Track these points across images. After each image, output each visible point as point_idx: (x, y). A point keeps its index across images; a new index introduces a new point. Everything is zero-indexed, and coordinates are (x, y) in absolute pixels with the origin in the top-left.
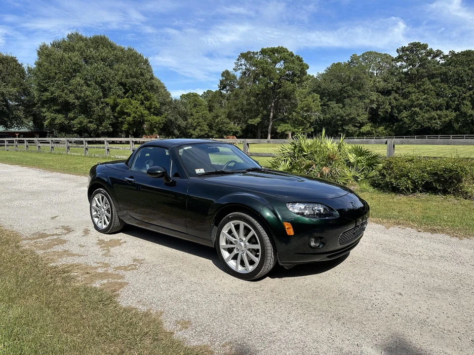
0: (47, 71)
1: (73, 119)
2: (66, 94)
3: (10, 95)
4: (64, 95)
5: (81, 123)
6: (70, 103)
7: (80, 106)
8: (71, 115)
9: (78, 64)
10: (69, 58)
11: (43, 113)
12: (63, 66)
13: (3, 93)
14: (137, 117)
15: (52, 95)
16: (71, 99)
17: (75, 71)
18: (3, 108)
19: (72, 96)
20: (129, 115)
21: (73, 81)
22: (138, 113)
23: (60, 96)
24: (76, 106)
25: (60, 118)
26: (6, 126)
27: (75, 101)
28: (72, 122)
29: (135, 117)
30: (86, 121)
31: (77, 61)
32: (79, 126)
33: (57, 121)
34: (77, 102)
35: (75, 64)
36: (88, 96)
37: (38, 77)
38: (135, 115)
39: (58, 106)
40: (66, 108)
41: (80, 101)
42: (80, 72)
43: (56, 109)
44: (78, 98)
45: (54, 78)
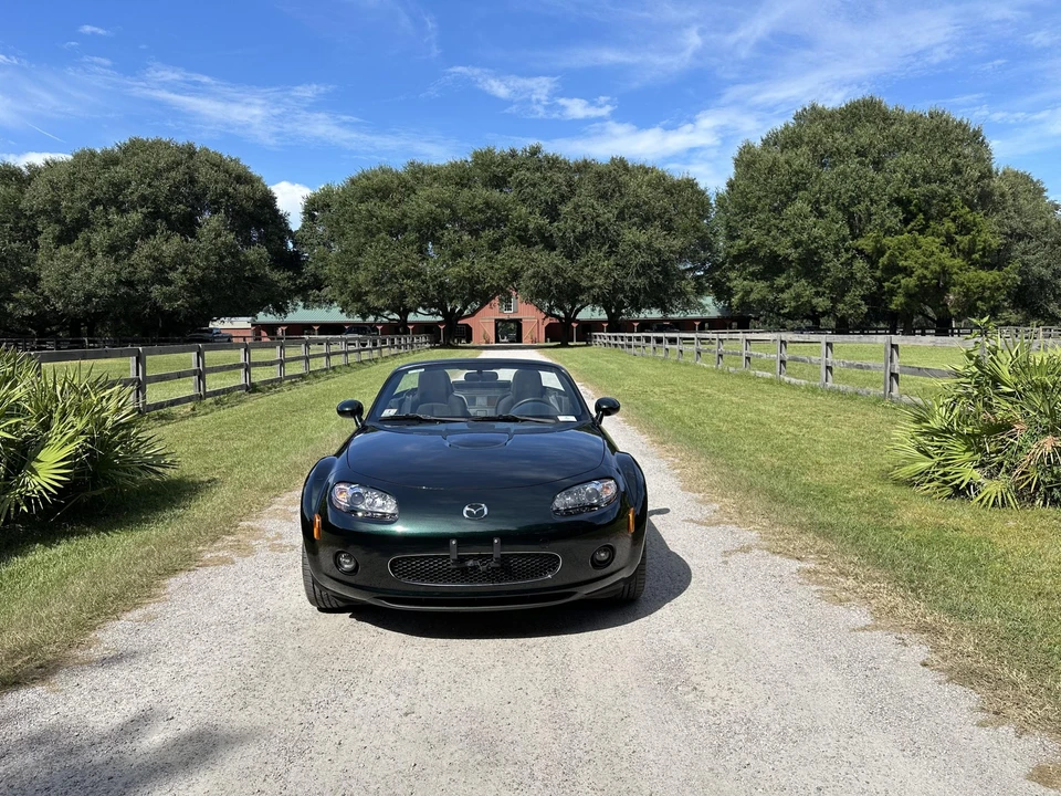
0: (742, 197)
1: (782, 291)
2: (774, 239)
3: (672, 252)
4: (770, 242)
5: (798, 297)
6: (779, 256)
7: (801, 261)
8: (781, 281)
9: (802, 172)
10: (787, 162)
11: (729, 280)
12: (773, 182)
13: (660, 250)
14: (929, 276)
15: (747, 243)
16: (784, 248)
17: (797, 188)
18: (657, 278)
19: (787, 241)
20: (908, 272)
21: (789, 211)
22: (932, 267)
23: (762, 245)
24: (792, 261)
25: (759, 289)
26: (664, 310)
27: (789, 251)
28: (780, 295)
29: (925, 277)
30: (810, 291)
31: (802, 166)
32: (793, 304)
33: (753, 296)
34: (794, 254)
35: (797, 173)
36: (816, 238)
37: (726, 211)
38: (925, 272)
39: (758, 264)
40: (773, 266)
41: (800, 250)
42: (806, 189)
43: (753, 272)
44: (796, 245)
45: (755, 208)
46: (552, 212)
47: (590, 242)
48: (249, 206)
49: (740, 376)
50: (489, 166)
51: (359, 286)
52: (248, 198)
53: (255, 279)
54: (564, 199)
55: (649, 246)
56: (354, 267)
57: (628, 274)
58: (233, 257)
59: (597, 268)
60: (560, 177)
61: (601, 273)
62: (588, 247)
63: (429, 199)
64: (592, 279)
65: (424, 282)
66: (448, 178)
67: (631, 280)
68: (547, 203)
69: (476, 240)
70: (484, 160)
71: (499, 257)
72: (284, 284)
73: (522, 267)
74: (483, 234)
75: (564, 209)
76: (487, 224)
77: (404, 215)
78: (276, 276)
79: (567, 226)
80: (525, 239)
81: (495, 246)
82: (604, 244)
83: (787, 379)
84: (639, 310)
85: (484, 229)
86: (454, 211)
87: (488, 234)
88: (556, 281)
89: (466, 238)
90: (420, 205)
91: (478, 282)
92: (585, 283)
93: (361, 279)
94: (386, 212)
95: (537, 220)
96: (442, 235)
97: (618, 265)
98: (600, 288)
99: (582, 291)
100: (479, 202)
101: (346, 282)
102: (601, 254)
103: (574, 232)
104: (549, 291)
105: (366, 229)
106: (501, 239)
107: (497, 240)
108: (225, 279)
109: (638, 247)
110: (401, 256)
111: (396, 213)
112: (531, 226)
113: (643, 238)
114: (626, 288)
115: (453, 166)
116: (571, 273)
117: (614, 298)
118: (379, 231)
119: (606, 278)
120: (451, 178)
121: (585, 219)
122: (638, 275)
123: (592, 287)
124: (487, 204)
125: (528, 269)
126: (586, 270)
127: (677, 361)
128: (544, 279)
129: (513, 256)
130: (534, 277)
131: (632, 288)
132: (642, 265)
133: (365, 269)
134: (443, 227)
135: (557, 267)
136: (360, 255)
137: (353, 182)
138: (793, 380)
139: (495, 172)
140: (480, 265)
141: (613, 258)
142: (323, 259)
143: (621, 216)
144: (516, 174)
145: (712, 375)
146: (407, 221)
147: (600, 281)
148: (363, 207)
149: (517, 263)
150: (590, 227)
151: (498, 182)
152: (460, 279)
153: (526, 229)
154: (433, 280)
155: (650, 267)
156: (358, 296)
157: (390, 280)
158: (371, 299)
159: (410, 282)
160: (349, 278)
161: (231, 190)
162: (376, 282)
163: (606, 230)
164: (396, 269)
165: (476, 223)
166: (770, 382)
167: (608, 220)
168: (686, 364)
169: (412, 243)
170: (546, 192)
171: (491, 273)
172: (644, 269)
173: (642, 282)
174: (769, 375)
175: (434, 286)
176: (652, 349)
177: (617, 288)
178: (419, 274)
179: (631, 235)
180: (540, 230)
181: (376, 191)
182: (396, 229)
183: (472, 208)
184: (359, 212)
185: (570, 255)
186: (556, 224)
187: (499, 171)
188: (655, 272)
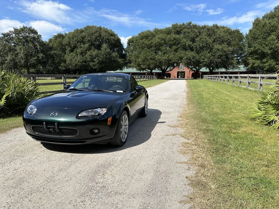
0: (254, 35)
1: (265, 63)
2: (263, 47)
3: (229, 51)
4: (262, 48)
5: (270, 65)
6: (265, 52)
7: (272, 54)
8: (265, 60)
9: (274, 26)
10: (269, 23)
11: (248, 60)
12: (264, 30)
13: (225, 51)
15: (254, 49)
17: (272, 31)
19: (267, 48)
21: (269, 38)
23: (259, 49)
24: (269, 54)
25: (258, 63)
27: (268, 51)
28: (264, 64)
30: (274, 63)
31: (274, 24)
32: (268, 67)
33: (256, 65)
34: (269, 52)
35: (272, 26)
36: (277, 47)
37: (248, 39)
39: (258, 55)
40: (263, 55)
41: (271, 51)
42: (275, 32)
43: (256, 57)
44: (270, 49)
45: (257, 38)
46: (193, 41)
47: (204, 49)
48: (113, 42)
49: (237, 87)
50: (176, 28)
51: (139, 62)
52: (113, 40)
53: (114, 61)
54: (197, 36)
55: (222, 49)
56: (138, 57)
57: (215, 58)
58: (109, 55)
59: (205, 57)
60: (196, 31)
61: (207, 58)
62: (204, 50)
63: (159, 38)
64: (204, 59)
65: (156, 61)
66: (165, 32)
67: (216, 60)
68: (192, 38)
69: (171, 49)
70: (175, 27)
71: (177, 54)
72: (121, 62)
73: (183, 56)
74: (173, 47)
75: (197, 39)
76: (174, 44)
77: (152, 43)
78: (120, 60)
79: (198, 44)
80: (185, 48)
81: (176, 51)
82: (208, 49)
83: (249, 88)
84: (218, 69)
85: (173, 46)
86: (165, 41)
87: (174, 47)
88: (193, 60)
89: (168, 48)
90: (156, 40)
91: (170, 61)
92: (202, 61)
93: (140, 61)
94: (147, 42)
95: (189, 43)
96: (161, 48)
97: (212, 55)
98: (206, 62)
99: (201, 63)
100: (172, 38)
101: (136, 61)
102: (207, 52)
103: (199, 46)
104: (191, 63)
105: (142, 47)
106: (178, 48)
107: (177, 49)
108: (107, 61)
109: (219, 50)
110: (150, 54)
111: (150, 42)
112: (187, 44)
113: (220, 47)
114: (215, 62)
115: (166, 29)
116: (197, 58)
117: (210, 65)
118: (145, 47)
119: (208, 59)
120: (166, 32)
121: (203, 42)
122: (218, 58)
123: (204, 62)
124: (175, 39)
125: (185, 57)
126: (202, 57)
127: (222, 83)
128: (189, 59)
129: (181, 53)
130: (186, 59)
131: (216, 62)
132: (220, 55)
133: (141, 58)
134: (162, 46)
135: (193, 56)
136: (140, 54)
137: (139, 34)
138: (251, 89)
139: (177, 30)
140: (171, 56)
141: (211, 53)
142: (131, 56)
143: (214, 41)
144: (184, 30)
145: (230, 87)
146: (152, 45)
147: (206, 60)
148: (141, 41)
149: (182, 55)
150: (204, 44)
151: (178, 33)
152: (165, 60)
153: (185, 46)
154: (158, 60)
155: (222, 56)
156: (139, 65)
157: (147, 61)
158: (142, 66)
159: (152, 61)
160: (137, 60)
161: (109, 38)
162: (143, 61)
163: (209, 45)
164: (149, 58)
165: (171, 44)
166: (245, 89)
167: (210, 42)
168: (224, 84)
169: (153, 50)
170: (192, 35)
171: (174, 58)
172: (221, 56)
173: (219, 60)
174: (245, 87)
175: (158, 62)
176: (217, 80)
177: (211, 62)
178: (155, 59)
179: (217, 46)
180: (189, 46)
181: (145, 37)
182: (149, 47)
183: (170, 40)
184: (140, 43)
185: (198, 52)
186: (194, 44)
187: (179, 29)
188: (223, 58)
